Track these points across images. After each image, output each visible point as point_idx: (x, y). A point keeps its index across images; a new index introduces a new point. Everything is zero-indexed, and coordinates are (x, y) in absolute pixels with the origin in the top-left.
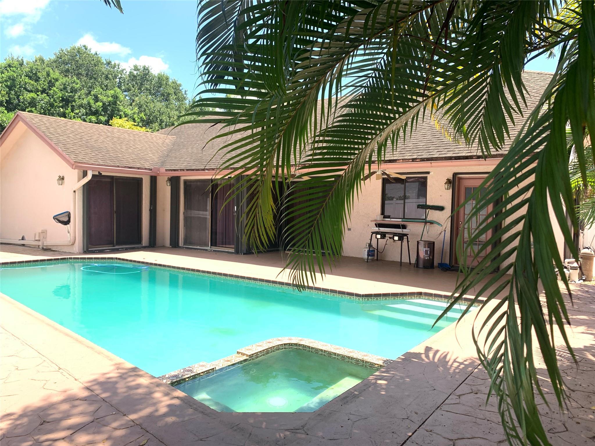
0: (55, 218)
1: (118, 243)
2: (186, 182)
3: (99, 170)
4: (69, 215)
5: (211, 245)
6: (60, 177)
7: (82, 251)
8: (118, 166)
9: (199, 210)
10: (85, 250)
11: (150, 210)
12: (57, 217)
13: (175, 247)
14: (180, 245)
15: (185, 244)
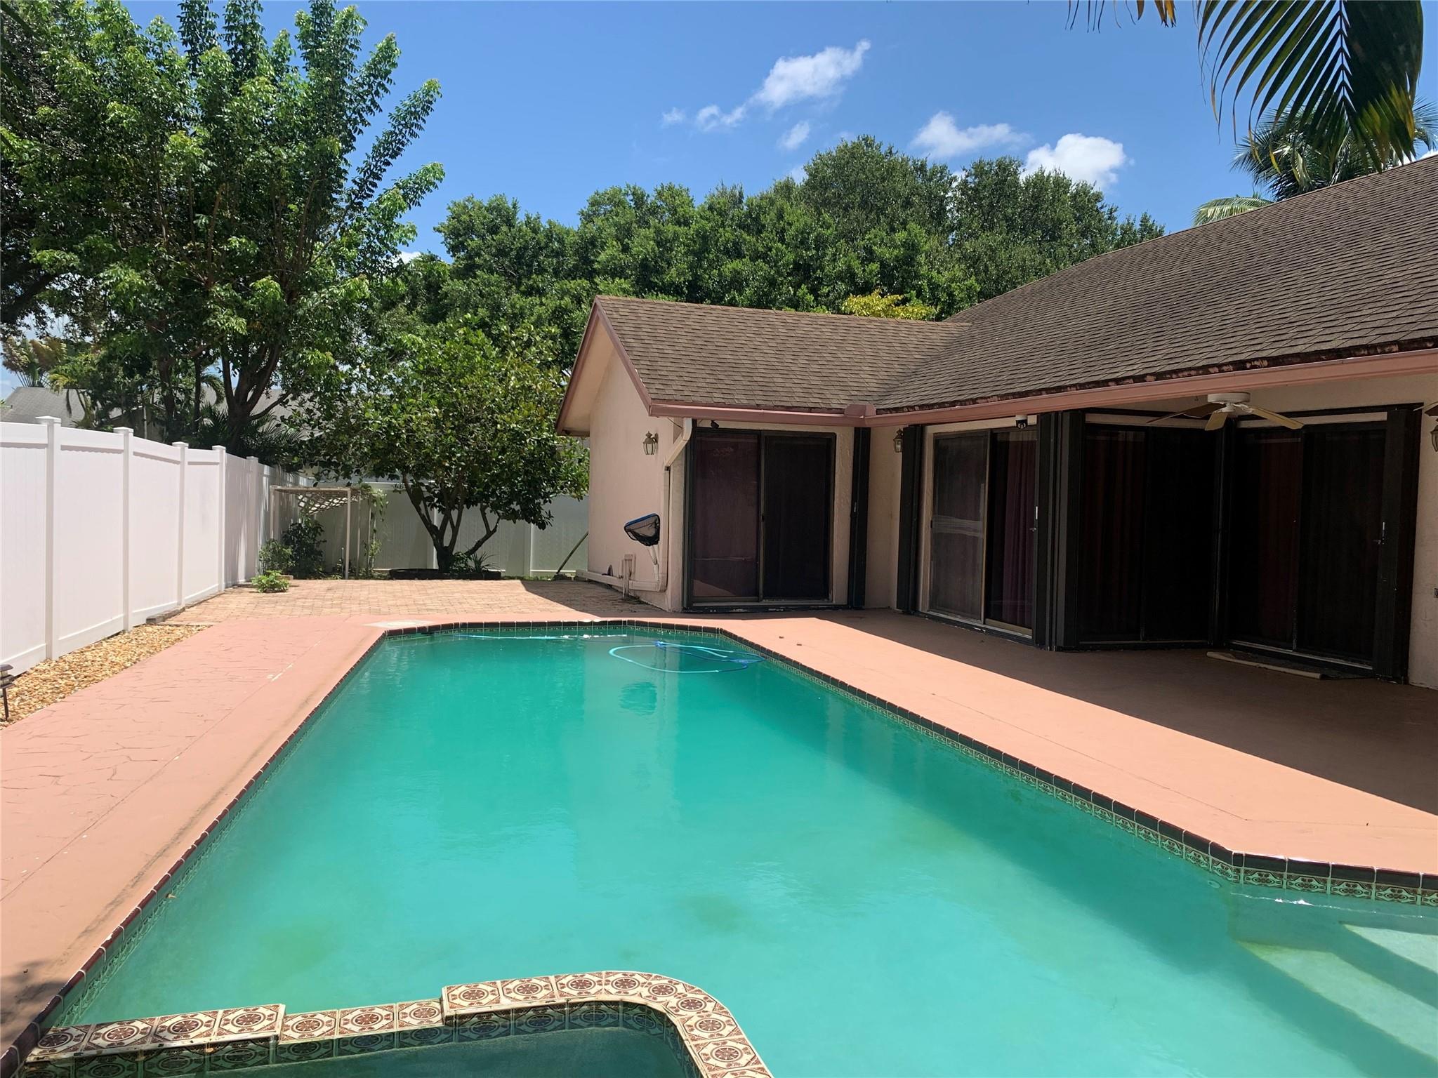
0: (629, 528)
1: (768, 595)
2: (938, 439)
3: (713, 418)
4: (655, 521)
5: (985, 618)
6: (649, 435)
7: (679, 608)
8: (758, 407)
9: (962, 518)
10: (685, 606)
11: (853, 515)
12: (632, 527)
13: (909, 614)
14: (920, 610)
15: (932, 607)
